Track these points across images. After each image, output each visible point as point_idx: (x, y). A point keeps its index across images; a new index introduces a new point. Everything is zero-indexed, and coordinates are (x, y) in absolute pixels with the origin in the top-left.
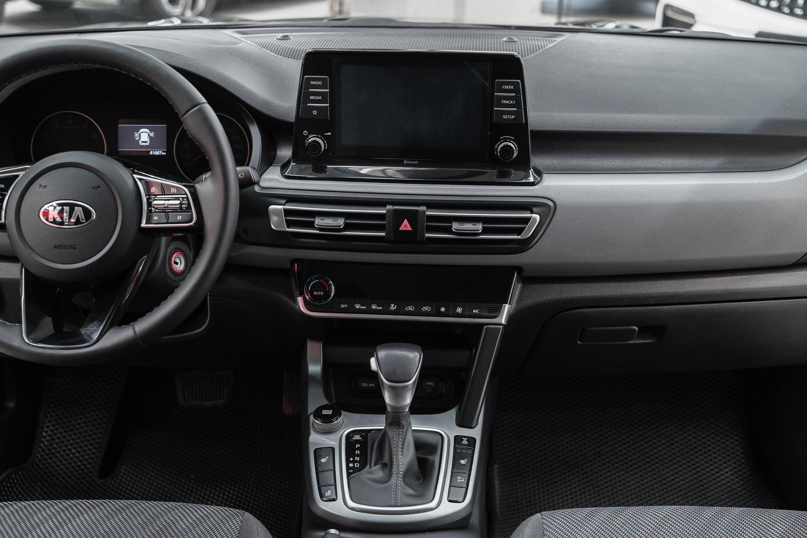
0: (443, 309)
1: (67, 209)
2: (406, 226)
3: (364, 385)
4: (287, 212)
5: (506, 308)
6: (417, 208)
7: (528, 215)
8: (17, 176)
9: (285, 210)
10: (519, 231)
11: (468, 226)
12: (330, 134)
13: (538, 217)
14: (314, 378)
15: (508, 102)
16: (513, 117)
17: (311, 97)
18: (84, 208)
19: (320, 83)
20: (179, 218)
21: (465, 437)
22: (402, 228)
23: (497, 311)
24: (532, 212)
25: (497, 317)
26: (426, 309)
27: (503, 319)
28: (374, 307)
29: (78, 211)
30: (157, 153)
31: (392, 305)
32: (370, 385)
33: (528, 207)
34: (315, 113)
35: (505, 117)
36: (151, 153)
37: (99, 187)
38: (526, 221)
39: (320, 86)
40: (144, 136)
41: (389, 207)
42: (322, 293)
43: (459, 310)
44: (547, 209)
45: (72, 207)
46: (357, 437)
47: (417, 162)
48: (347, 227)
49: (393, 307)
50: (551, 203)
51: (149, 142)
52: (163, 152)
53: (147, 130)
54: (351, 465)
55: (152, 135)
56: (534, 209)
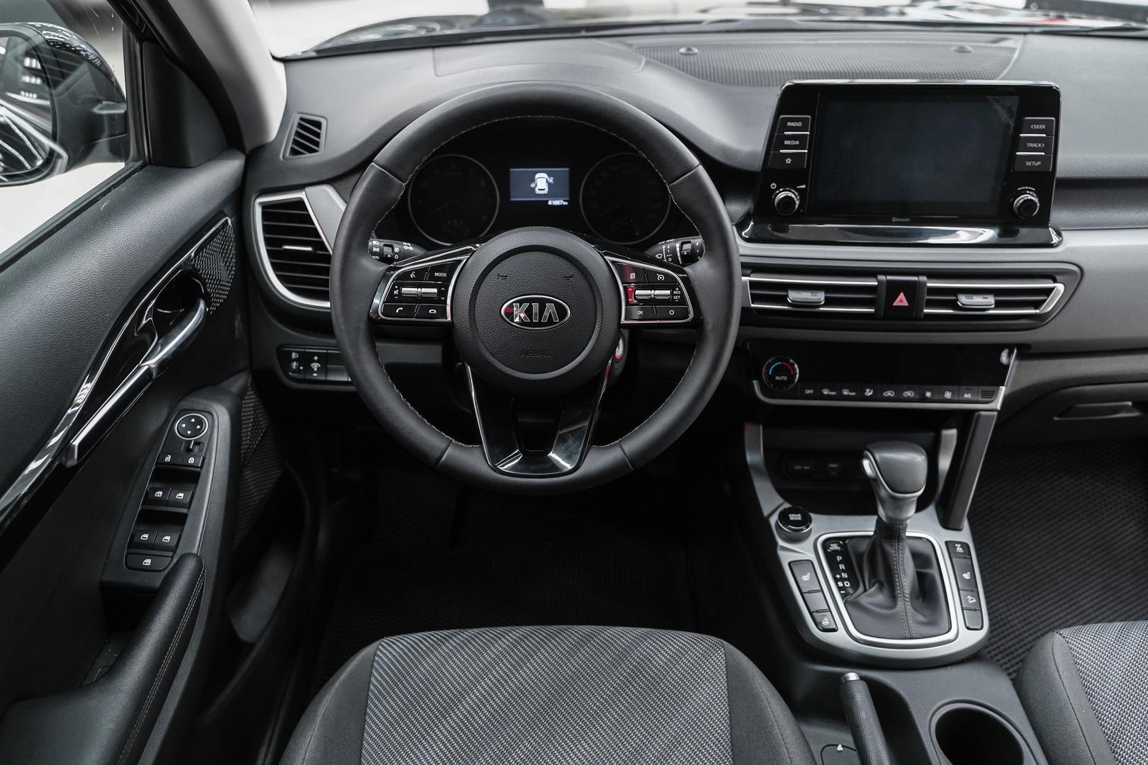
0: (928, 394)
1: (536, 306)
2: (901, 301)
3: (798, 467)
4: (753, 285)
5: (1003, 390)
6: (915, 278)
7: (1052, 285)
8: (460, 261)
9: (751, 282)
10: (1037, 305)
11: (978, 300)
12: (804, 186)
13: (1060, 287)
14: (756, 468)
15: (1035, 145)
16: (1039, 163)
17: (786, 142)
18: (557, 304)
19: (799, 124)
20: (672, 312)
21: (958, 543)
22: (896, 303)
23: (992, 395)
24: (1055, 281)
25: (992, 402)
26: (909, 394)
27: (998, 404)
28: (846, 392)
29: (550, 309)
30: (557, 203)
31: (868, 390)
32: (805, 468)
33: (1051, 276)
34: (788, 161)
35: (1028, 164)
36: (550, 203)
37: (572, 276)
38: (1048, 292)
39: (797, 128)
40: (542, 182)
41: (882, 278)
42: (785, 378)
43: (948, 395)
44: (1075, 276)
45: (542, 303)
46: (834, 547)
47: (908, 220)
48: (829, 302)
49: (869, 393)
50: (1075, 268)
51: (547, 189)
52: (565, 201)
53: (545, 175)
54: (840, 584)
55: (551, 180)
56: (1058, 278)
